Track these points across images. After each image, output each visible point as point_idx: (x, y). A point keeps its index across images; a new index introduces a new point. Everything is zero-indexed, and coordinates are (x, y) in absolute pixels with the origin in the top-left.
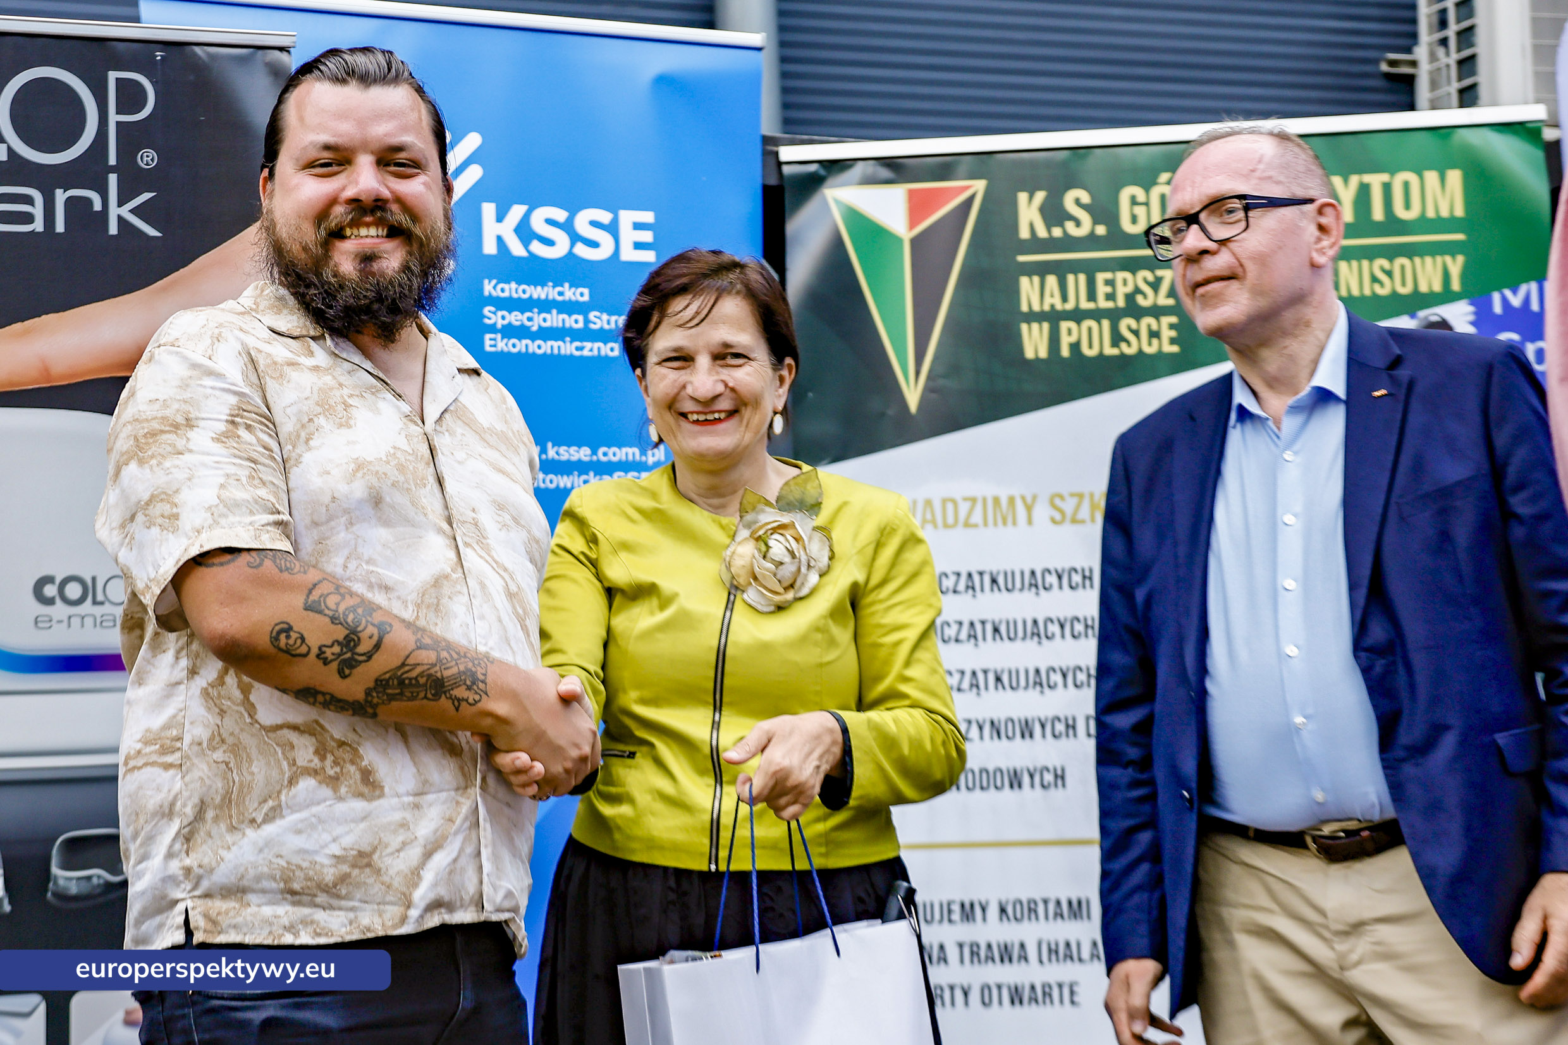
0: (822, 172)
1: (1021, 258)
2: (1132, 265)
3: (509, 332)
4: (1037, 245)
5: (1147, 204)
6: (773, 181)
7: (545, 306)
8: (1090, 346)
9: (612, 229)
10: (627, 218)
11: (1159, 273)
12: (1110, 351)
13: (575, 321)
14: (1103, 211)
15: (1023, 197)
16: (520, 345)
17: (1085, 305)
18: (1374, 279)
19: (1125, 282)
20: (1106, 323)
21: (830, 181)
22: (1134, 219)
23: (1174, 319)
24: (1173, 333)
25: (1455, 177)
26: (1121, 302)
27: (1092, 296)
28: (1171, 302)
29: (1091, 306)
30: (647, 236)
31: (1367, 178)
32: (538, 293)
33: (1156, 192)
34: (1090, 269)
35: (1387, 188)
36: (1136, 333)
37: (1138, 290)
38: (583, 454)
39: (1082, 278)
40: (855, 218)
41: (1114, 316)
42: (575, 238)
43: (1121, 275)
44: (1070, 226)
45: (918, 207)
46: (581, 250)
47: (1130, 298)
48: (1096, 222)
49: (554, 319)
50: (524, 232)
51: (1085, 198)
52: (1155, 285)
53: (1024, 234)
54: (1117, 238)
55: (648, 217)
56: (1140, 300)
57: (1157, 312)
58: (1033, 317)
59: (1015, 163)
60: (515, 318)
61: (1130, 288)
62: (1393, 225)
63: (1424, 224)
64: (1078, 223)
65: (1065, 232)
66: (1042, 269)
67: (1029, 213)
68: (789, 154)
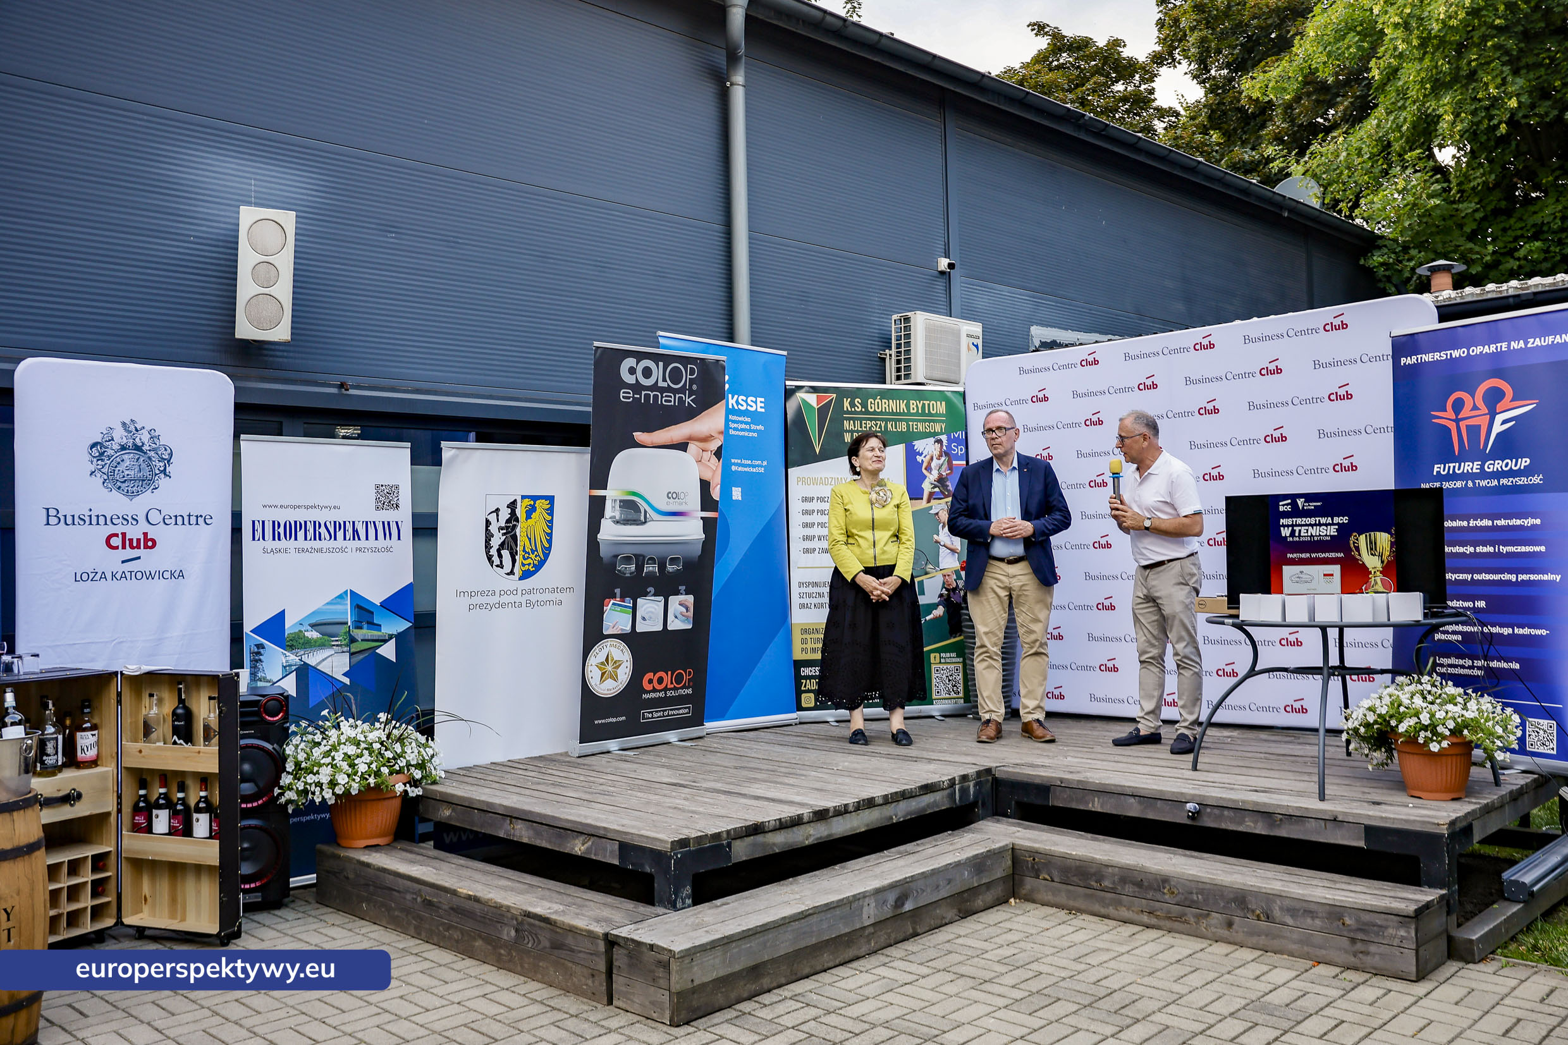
0: (797, 389)
1: (844, 416)
2: (871, 420)
3: (735, 429)
4: (848, 412)
5: (874, 404)
6: (785, 390)
7: (742, 422)
9: (756, 402)
10: (759, 399)
11: (877, 422)
13: (747, 427)
14: (864, 405)
15: (845, 400)
16: (737, 433)
17: (859, 429)
18: (925, 427)
21: (798, 392)
22: (871, 408)
25: (943, 403)
30: (763, 405)
31: (924, 402)
32: (740, 419)
33: (876, 401)
34: (861, 420)
35: (929, 405)
38: (749, 462)
39: (859, 422)
40: (804, 401)
42: (748, 404)
43: (868, 422)
44: (856, 408)
45: (819, 400)
46: (749, 408)
48: (862, 408)
49: (743, 426)
50: (737, 402)
51: (860, 401)
52: (876, 425)
53: (845, 409)
54: (867, 412)
55: (763, 400)
58: (847, 431)
59: (843, 391)
60: (736, 425)
62: (930, 414)
63: (937, 415)
64: (858, 408)
65: (855, 410)
66: (849, 419)
67: (846, 404)
68: (788, 383)
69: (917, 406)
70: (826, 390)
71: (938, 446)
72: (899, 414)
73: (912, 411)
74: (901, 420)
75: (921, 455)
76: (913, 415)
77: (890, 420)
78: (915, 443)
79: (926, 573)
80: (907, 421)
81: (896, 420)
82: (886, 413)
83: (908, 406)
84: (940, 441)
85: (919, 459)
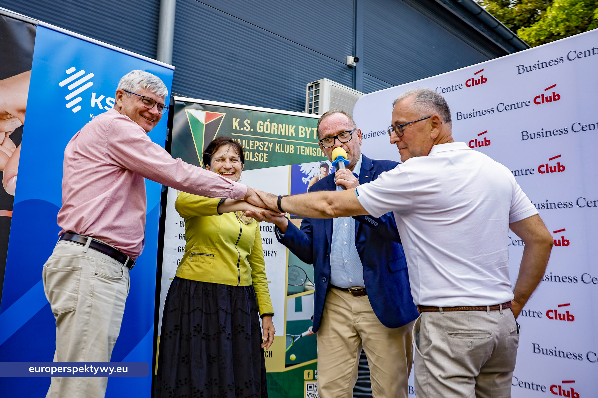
0: (185, 104)
1: (232, 134)
2: (259, 140)
4: (236, 131)
5: (264, 126)
6: (172, 104)
8: (247, 158)
11: (265, 143)
12: (251, 160)
15: (234, 119)
17: (246, 148)
18: (313, 152)
19: (257, 144)
20: (251, 153)
21: (186, 107)
22: (260, 129)
23: (267, 154)
24: (267, 158)
26: (255, 149)
27: (249, 146)
28: (267, 150)
29: (248, 148)
31: (313, 129)
33: (266, 123)
34: (249, 139)
36: (258, 156)
37: (259, 146)
39: (247, 141)
40: (192, 117)
41: (254, 151)
43: (256, 142)
44: (245, 128)
45: (208, 117)
47: (258, 148)
48: (251, 128)
51: (249, 122)
52: (264, 146)
53: (234, 128)
54: (255, 133)
56: (260, 148)
57: (264, 152)
59: (233, 110)
61: (258, 145)
64: (247, 128)
65: (243, 129)
67: (235, 123)
68: (176, 98)
69: (305, 132)
70: (216, 109)
71: (323, 170)
72: (288, 137)
73: (300, 136)
74: (289, 143)
75: (306, 176)
76: (301, 139)
77: (278, 142)
78: (302, 165)
79: (305, 290)
80: (295, 144)
81: (284, 143)
82: (274, 135)
83: (296, 131)
84: (325, 166)
85: (305, 180)
